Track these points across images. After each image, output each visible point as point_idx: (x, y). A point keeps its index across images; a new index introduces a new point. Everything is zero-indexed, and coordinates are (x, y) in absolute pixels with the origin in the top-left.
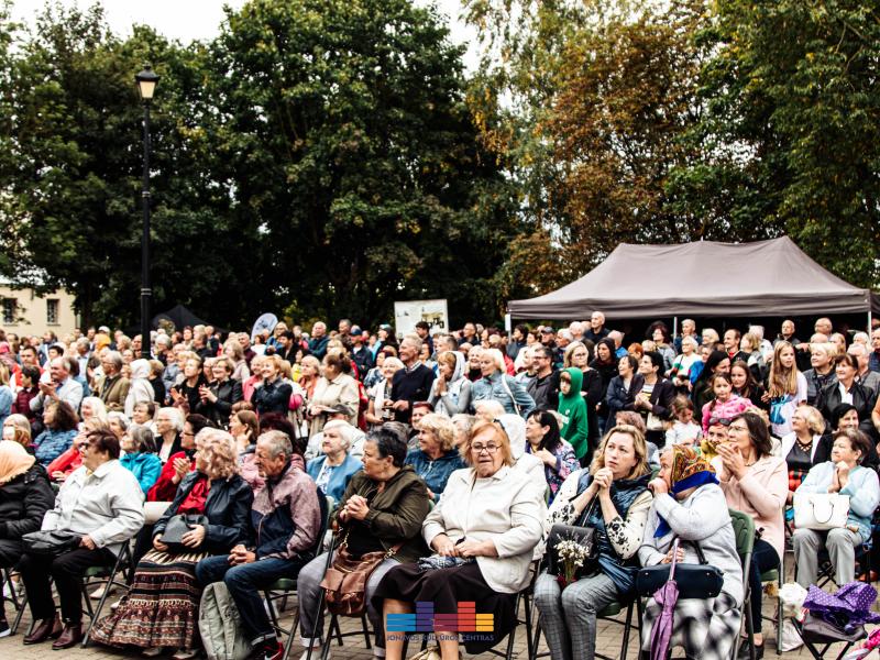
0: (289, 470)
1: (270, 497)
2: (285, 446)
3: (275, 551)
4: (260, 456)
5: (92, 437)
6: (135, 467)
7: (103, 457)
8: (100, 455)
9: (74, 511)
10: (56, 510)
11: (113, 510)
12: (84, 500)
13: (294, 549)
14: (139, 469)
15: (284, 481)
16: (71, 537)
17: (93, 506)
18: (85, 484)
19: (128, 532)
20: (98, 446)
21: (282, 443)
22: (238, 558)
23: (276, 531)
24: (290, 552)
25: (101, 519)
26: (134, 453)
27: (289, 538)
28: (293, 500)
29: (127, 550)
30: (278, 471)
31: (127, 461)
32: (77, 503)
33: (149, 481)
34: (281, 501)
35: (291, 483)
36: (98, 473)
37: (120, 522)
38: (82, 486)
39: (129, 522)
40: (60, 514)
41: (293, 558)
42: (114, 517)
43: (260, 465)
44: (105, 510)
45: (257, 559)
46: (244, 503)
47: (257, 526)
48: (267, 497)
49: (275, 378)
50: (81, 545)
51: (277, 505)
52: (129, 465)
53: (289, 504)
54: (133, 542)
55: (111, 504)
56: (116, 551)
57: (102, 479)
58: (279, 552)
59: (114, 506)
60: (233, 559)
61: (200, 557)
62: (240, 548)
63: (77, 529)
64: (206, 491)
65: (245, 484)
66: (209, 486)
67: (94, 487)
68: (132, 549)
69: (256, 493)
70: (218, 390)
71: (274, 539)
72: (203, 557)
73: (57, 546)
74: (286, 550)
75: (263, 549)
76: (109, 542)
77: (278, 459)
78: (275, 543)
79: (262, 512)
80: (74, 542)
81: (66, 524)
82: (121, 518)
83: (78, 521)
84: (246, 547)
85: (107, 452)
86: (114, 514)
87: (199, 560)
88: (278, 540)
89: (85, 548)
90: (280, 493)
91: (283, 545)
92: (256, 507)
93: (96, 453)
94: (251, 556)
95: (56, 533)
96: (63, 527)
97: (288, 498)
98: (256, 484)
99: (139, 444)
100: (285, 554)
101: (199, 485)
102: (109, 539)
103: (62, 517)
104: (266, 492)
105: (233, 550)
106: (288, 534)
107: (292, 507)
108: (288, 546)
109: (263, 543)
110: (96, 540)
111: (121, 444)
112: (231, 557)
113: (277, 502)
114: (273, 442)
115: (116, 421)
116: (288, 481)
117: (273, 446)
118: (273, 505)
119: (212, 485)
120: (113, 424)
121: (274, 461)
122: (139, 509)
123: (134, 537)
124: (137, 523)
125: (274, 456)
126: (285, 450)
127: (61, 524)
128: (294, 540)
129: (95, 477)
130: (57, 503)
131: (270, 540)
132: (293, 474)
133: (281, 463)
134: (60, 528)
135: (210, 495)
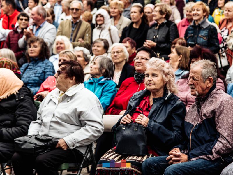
0: (214, 91)
1: (199, 111)
2: (213, 72)
3: (203, 154)
4: (193, 79)
5: (63, 66)
6: (97, 89)
7: (71, 81)
8: (68, 80)
9: (52, 122)
10: (38, 121)
11: (80, 121)
12: (59, 113)
13: (218, 153)
14: (101, 90)
15: (210, 99)
16: (51, 140)
17: (65, 118)
18: (59, 102)
19: (92, 138)
20: (67, 73)
21: (211, 69)
22: (174, 158)
23: (204, 138)
24: (214, 155)
25: (72, 128)
26: (99, 78)
27: (214, 144)
28: (217, 114)
29: (91, 151)
30: (207, 91)
31: (91, 83)
32: (54, 115)
33: (106, 100)
34: (207, 115)
35: (216, 101)
36: (69, 93)
37: (86, 130)
38: (57, 102)
39: (93, 131)
40: (40, 124)
41: (217, 160)
42: (82, 126)
43: (193, 86)
44: (74, 121)
45: (189, 159)
46: (178, 115)
47: (189, 134)
48: (196, 112)
49: (202, 20)
50: (57, 146)
51: (204, 118)
52: (93, 87)
53: (214, 117)
54: (94, 146)
55: (79, 116)
56: (83, 151)
57: (72, 97)
58: (206, 155)
59: (82, 118)
60: (171, 159)
61: (145, 158)
62: (176, 151)
63: (53, 134)
64: (149, 107)
65: (179, 102)
66: (151, 103)
67: (66, 103)
68: (94, 151)
69: (187, 109)
70: (158, 29)
71: (203, 144)
72: (148, 157)
73: (40, 147)
74: (211, 154)
75: (193, 152)
76: (78, 145)
77: (208, 81)
78: (203, 147)
79: (193, 123)
80: (52, 144)
81: (46, 131)
82: (87, 127)
83: (54, 129)
84: (180, 150)
85: (74, 78)
86: (81, 124)
87: (145, 159)
88: (205, 145)
89: (60, 148)
90: (207, 109)
91: (209, 149)
92: (189, 119)
93: (66, 78)
94: (185, 157)
95: (39, 137)
96: (43, 133)
97: (213, 112)
98: (187, 101)
99: (104, 71)
100: (210, 156)
101: (144, 102)
102: (78, 143)
103: (42, 126)
104: (196, 108)
105: (171, 152)
106: (213, 141)
107: (216, 119)
108: (214, 150)
109: (194, 147)
110: (69, 143)
111: (85, 71)
112: (169, 157)
113: (205, 115)
114: (204, 67)
115: (81, 54)
116: (214, 100)
117: (204, 71)
118: (201, 118)
119: (154, 102)
120: (79, 56)
121: (204, 82)
122: (99, 120)
123: (96, 141)
124: (99, 131)
125: (205, 78)
126: (213, 75)
127: (42, 131)
128: (218, 146)
129: (67, 96)
130: (38, 116)
131: (199, 146)
132: (217, 94)
133: (210, 85)
134: (41, 134)
135: (152, 110)
